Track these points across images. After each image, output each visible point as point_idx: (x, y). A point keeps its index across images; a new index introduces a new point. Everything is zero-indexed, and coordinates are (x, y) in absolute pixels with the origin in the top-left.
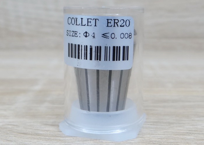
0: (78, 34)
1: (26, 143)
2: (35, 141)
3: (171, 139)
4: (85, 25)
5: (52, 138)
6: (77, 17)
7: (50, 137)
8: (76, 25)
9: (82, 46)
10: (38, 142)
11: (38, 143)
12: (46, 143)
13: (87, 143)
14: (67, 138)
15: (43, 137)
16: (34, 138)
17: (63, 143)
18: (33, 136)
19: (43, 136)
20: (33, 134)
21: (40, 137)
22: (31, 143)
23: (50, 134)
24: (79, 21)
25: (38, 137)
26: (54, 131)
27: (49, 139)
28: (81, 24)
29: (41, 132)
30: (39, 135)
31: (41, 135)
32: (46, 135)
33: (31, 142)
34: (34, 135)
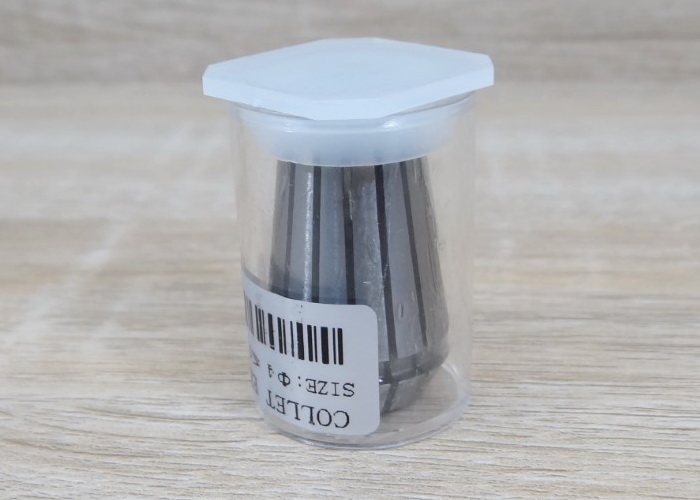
0: (306, 385)
1: (22, 475)
2: (46, 469)
3: (428, 466)
4: (289, 402)
5: (95, 459)
6: (311, 425)
7: (89, 457)
8: (311, 408)
9: (293, 355)
10: (53, 474)
11: (52, 477)
12: (75, 476)
13: (186, 478)
14: (134, 461)
15: (68, 456)
16: (46, 461)
17: (120, 480)
18: (44, 453)
19: (70, 451)
20: (44, 445)
21: (62, 454)
22: (32, 476)
23: (91, 446)
24: (305, 414)
25: (56, 455)
26: (106, 434)
27: (84, 466)
28: (299, 407)
29: (68, 437)
30: (59, 449)
31: (66, 447)
32: (80, 449)
33: (34, 472)
34: (47, 448)
